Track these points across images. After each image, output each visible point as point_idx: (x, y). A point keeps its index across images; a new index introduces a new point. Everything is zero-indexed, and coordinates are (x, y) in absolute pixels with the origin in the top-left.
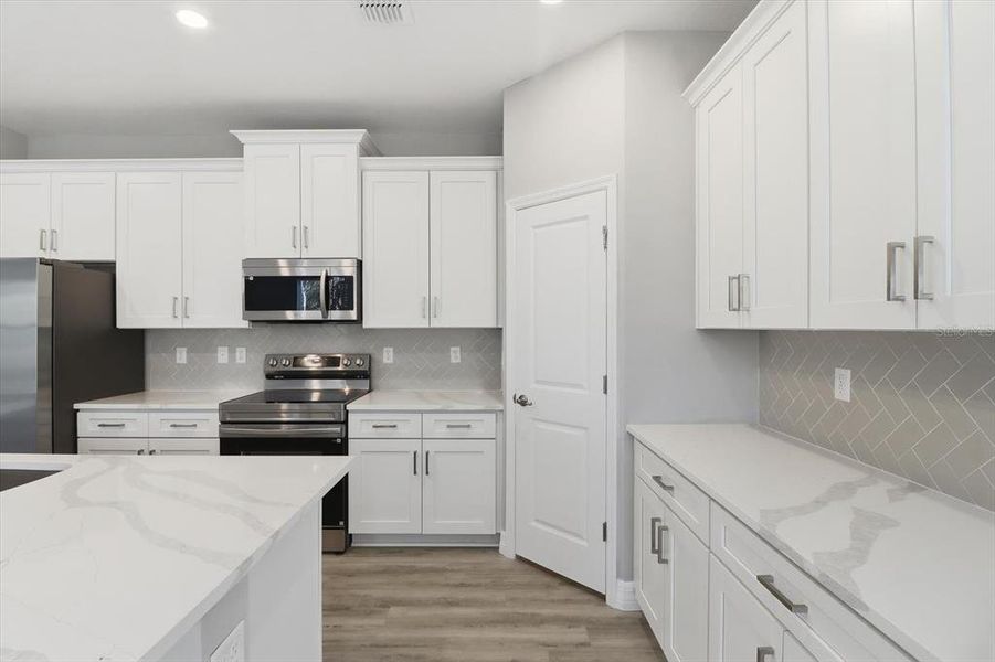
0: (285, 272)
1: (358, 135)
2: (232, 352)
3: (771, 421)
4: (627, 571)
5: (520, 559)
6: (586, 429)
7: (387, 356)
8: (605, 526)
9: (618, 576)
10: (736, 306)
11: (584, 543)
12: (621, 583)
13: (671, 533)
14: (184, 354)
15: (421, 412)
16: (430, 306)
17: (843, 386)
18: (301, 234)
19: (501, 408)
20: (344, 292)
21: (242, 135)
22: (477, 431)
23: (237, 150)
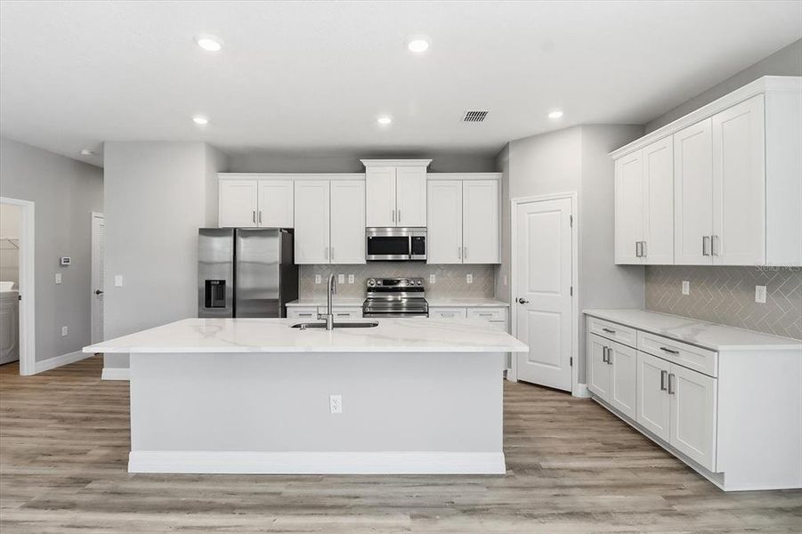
0: (390, 234)
1: (427, 162)
2: (347, 277)
3: (650, 306)
4: (584, 378)
5: (520, 381)
6: (560, 313)
7: (432, 279)
8: (571, 359)
9: (579, 382)
10: (640, 253)
11: (559, 369)
12: (580, 385)
13: (614, 351)
14: (320, 278)
15: (467, 307)
16: (463, 251)
17: (686, 288)
18: (396, 215)
19: (508, 305)
20: (419, 245)
21: (365, 162)
22: (495, 317)
23: (363, 170)
